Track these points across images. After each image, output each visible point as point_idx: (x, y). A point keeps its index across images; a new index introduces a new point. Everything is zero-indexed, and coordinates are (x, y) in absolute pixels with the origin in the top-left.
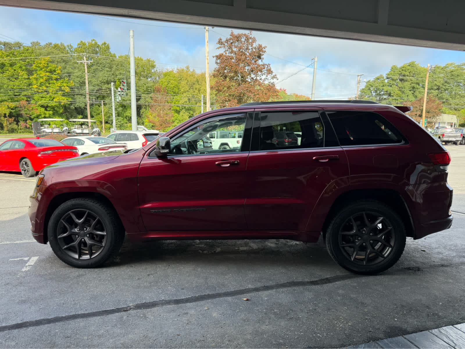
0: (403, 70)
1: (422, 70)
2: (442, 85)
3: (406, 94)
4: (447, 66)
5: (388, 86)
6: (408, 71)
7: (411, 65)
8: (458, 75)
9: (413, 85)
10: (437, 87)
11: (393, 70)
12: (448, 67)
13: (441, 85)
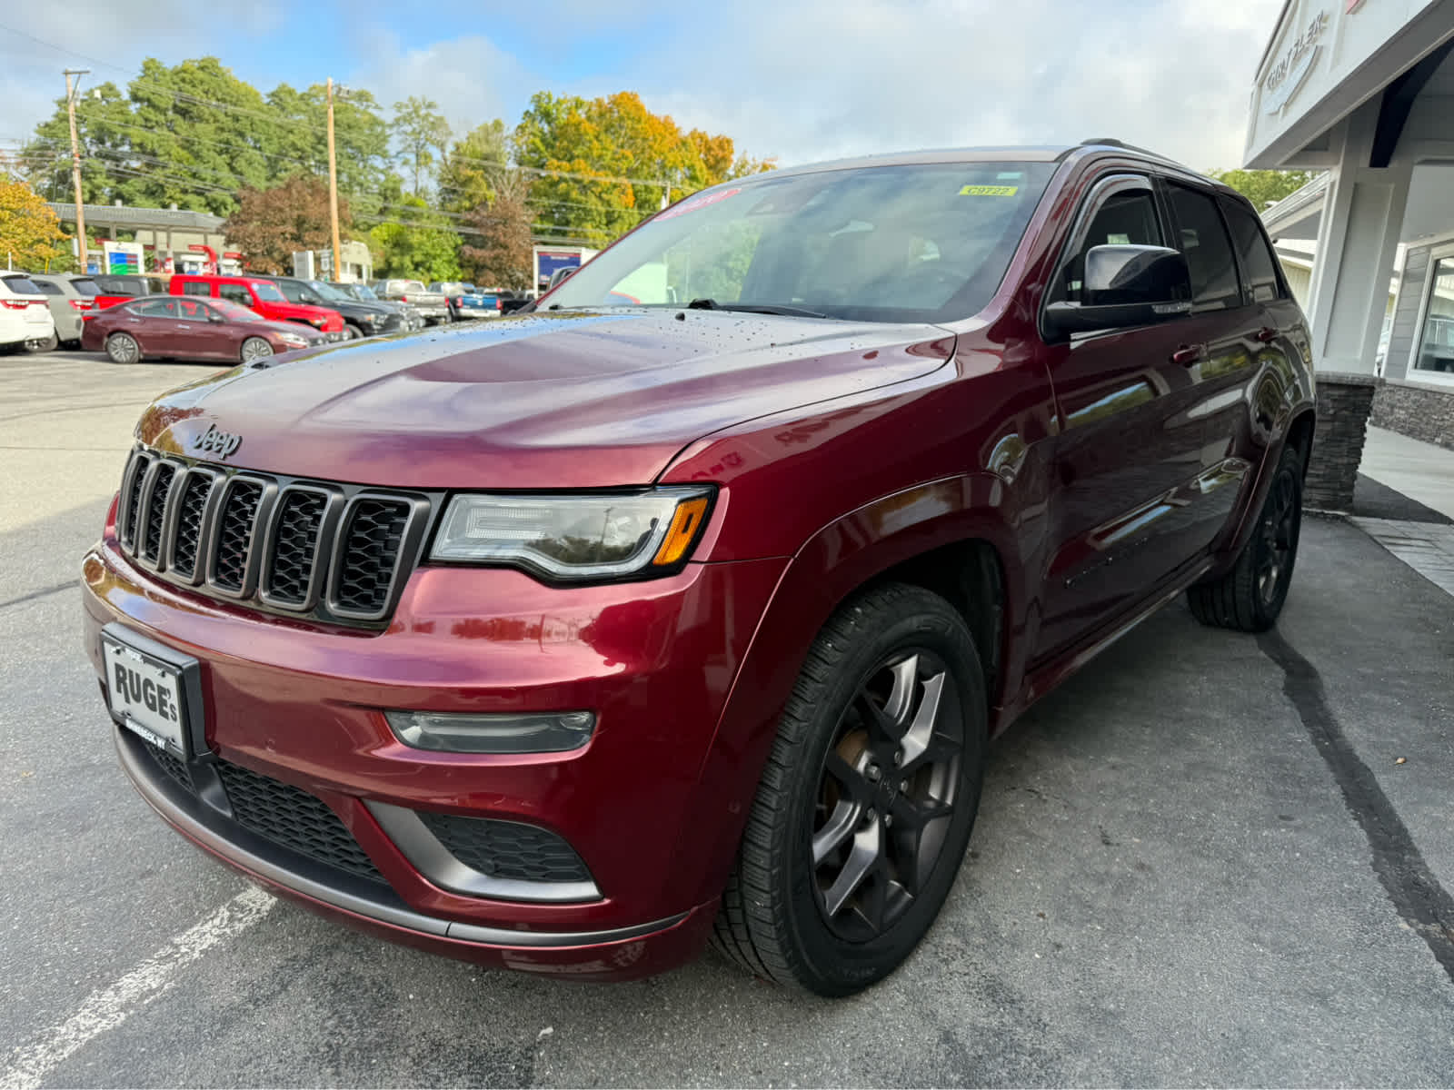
0: (183, 80)
1: (243, 91)
2: (312, 148)
3: (209, 162)
4: (314, 92)
5: (141, 126)
6: (201, 87)
7: (207, 67)
8: (350, 127)
9: (225, 135)
10: (300, 153)
11: (150, 72)
12: (315, 96)
13: (309, 149)
